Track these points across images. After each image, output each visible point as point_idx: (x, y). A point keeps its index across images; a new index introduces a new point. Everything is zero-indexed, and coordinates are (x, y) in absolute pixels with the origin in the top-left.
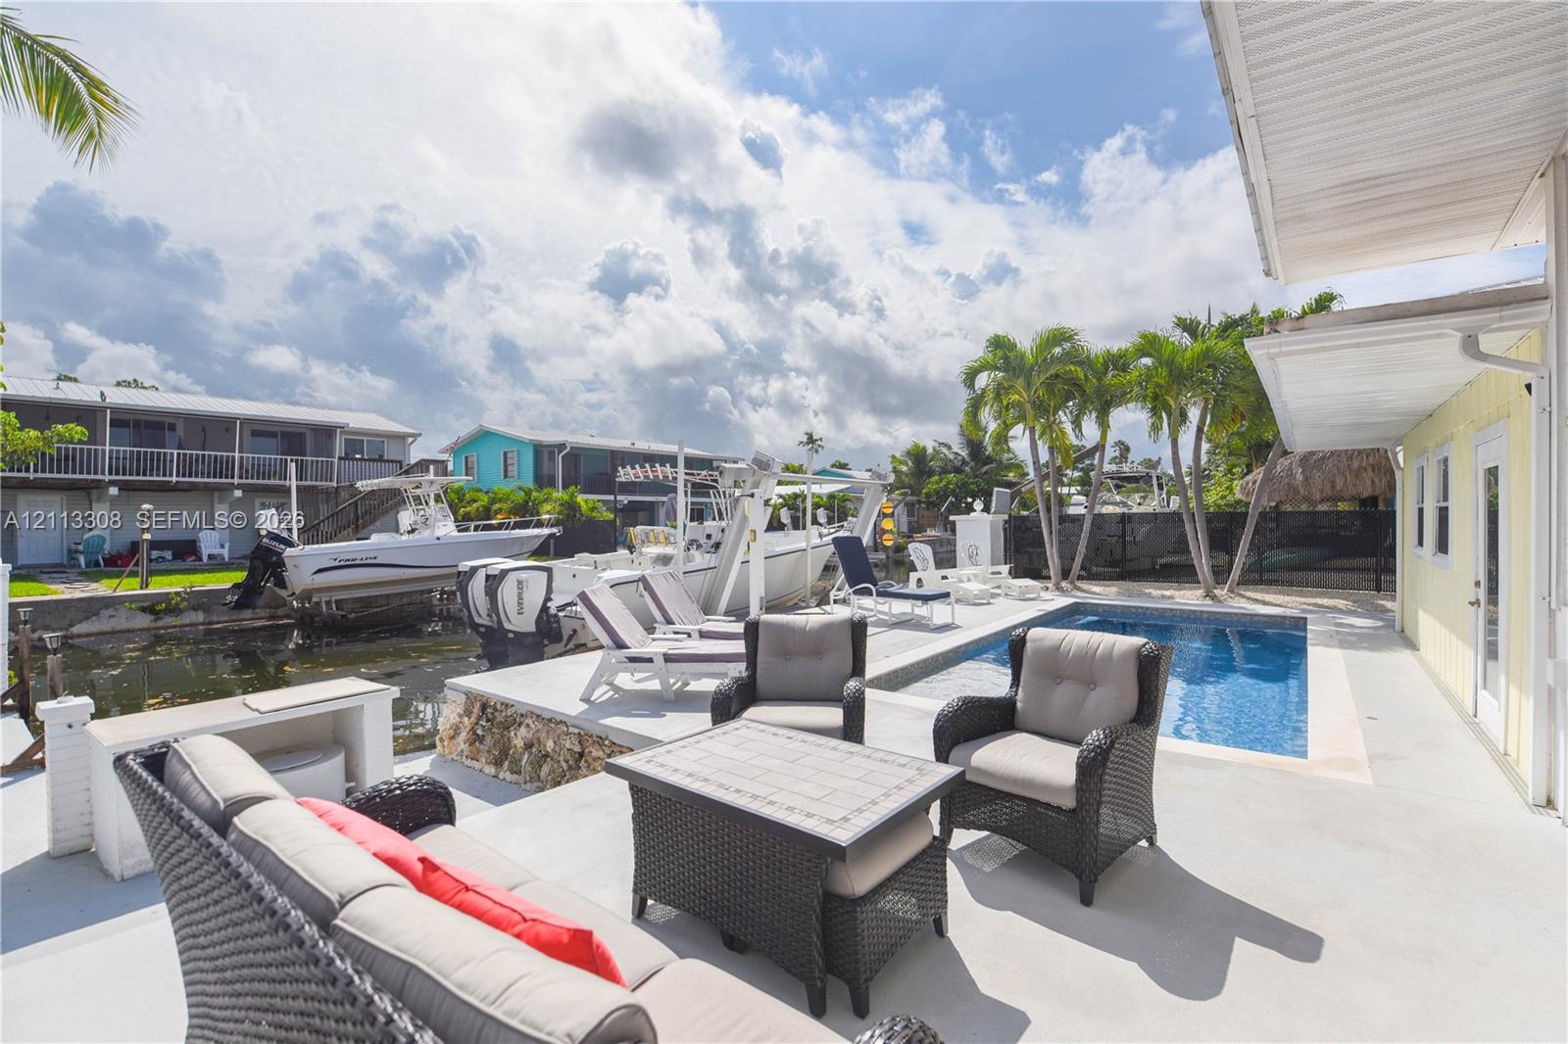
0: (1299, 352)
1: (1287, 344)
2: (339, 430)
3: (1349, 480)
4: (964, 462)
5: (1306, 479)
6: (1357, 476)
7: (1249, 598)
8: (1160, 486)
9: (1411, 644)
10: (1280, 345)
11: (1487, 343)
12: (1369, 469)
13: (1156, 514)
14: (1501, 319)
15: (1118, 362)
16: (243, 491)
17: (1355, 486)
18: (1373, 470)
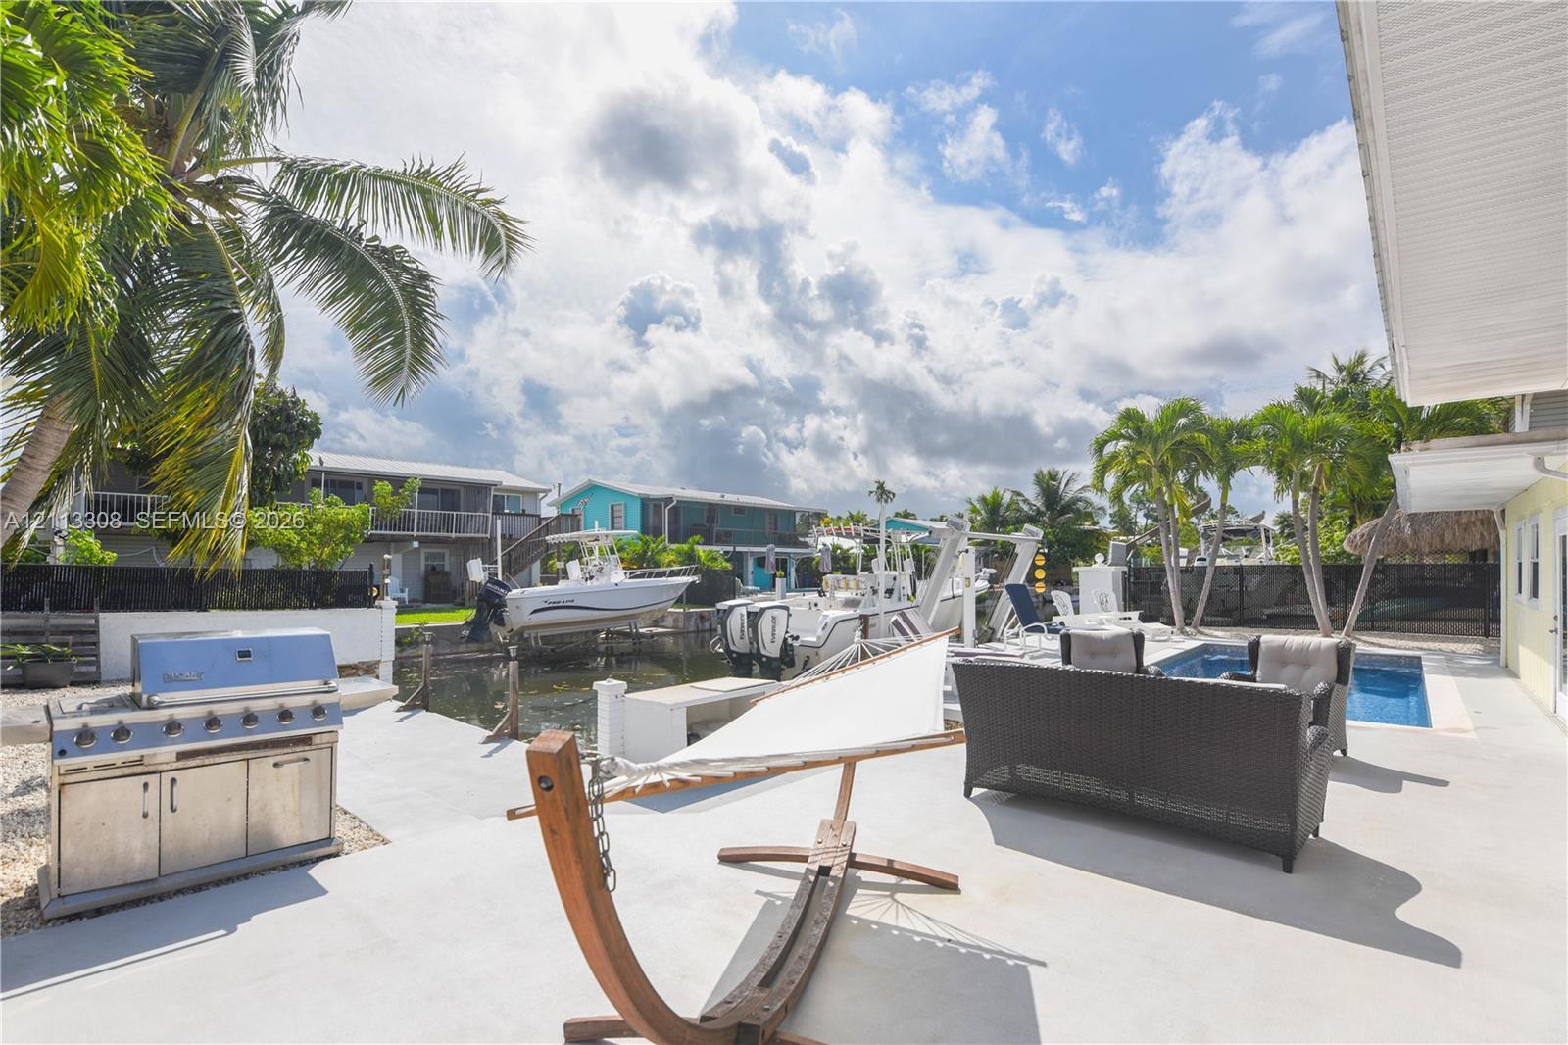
0: (1426, 464)
1: (1418, 458)
2: (493, 488)
3: (1458, 534)
4: (1039, 512)
5: (1415, 533)
6: (1465, 530)
7: (1365, 642)
8: (1268, 541)
9: (1514, 675)
10: (1413, 459)
11: (1551, 462)
12: (1478, 523)
13: (1264, 566)
14: (1558, 449)
15: (1242, 431)
16: (420, 543)
17: (1464, 539)
18: (1482, 524)
